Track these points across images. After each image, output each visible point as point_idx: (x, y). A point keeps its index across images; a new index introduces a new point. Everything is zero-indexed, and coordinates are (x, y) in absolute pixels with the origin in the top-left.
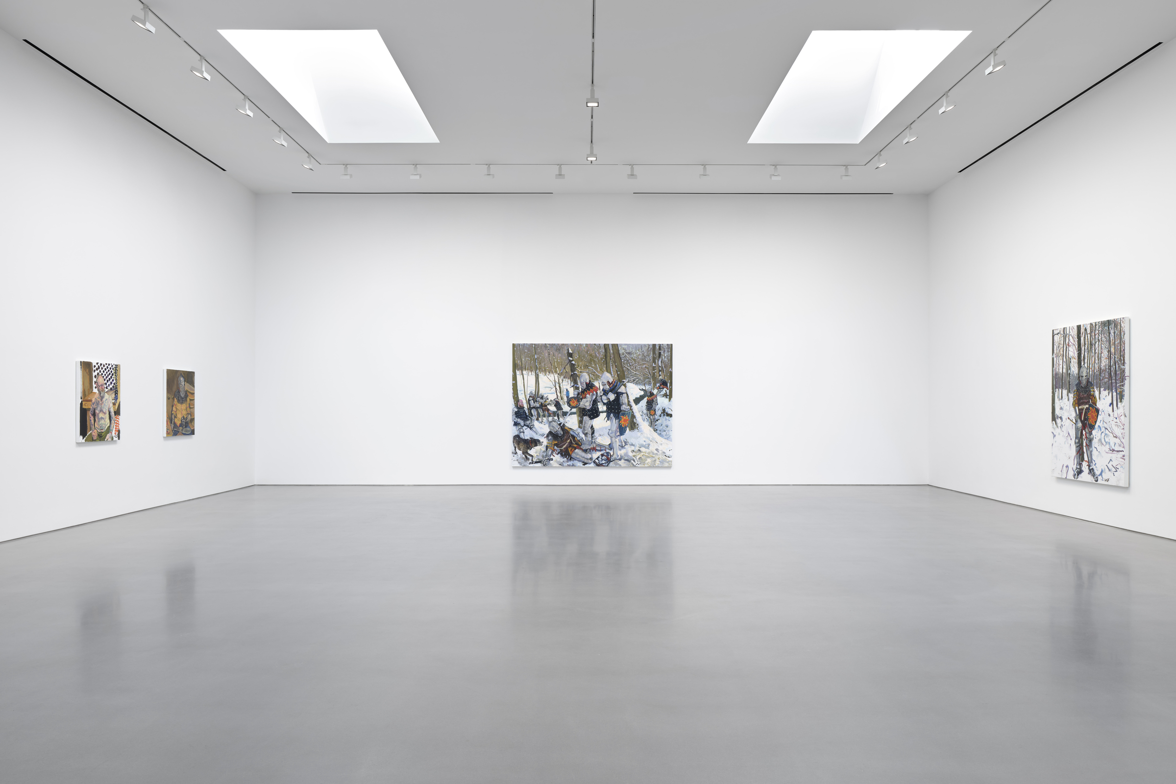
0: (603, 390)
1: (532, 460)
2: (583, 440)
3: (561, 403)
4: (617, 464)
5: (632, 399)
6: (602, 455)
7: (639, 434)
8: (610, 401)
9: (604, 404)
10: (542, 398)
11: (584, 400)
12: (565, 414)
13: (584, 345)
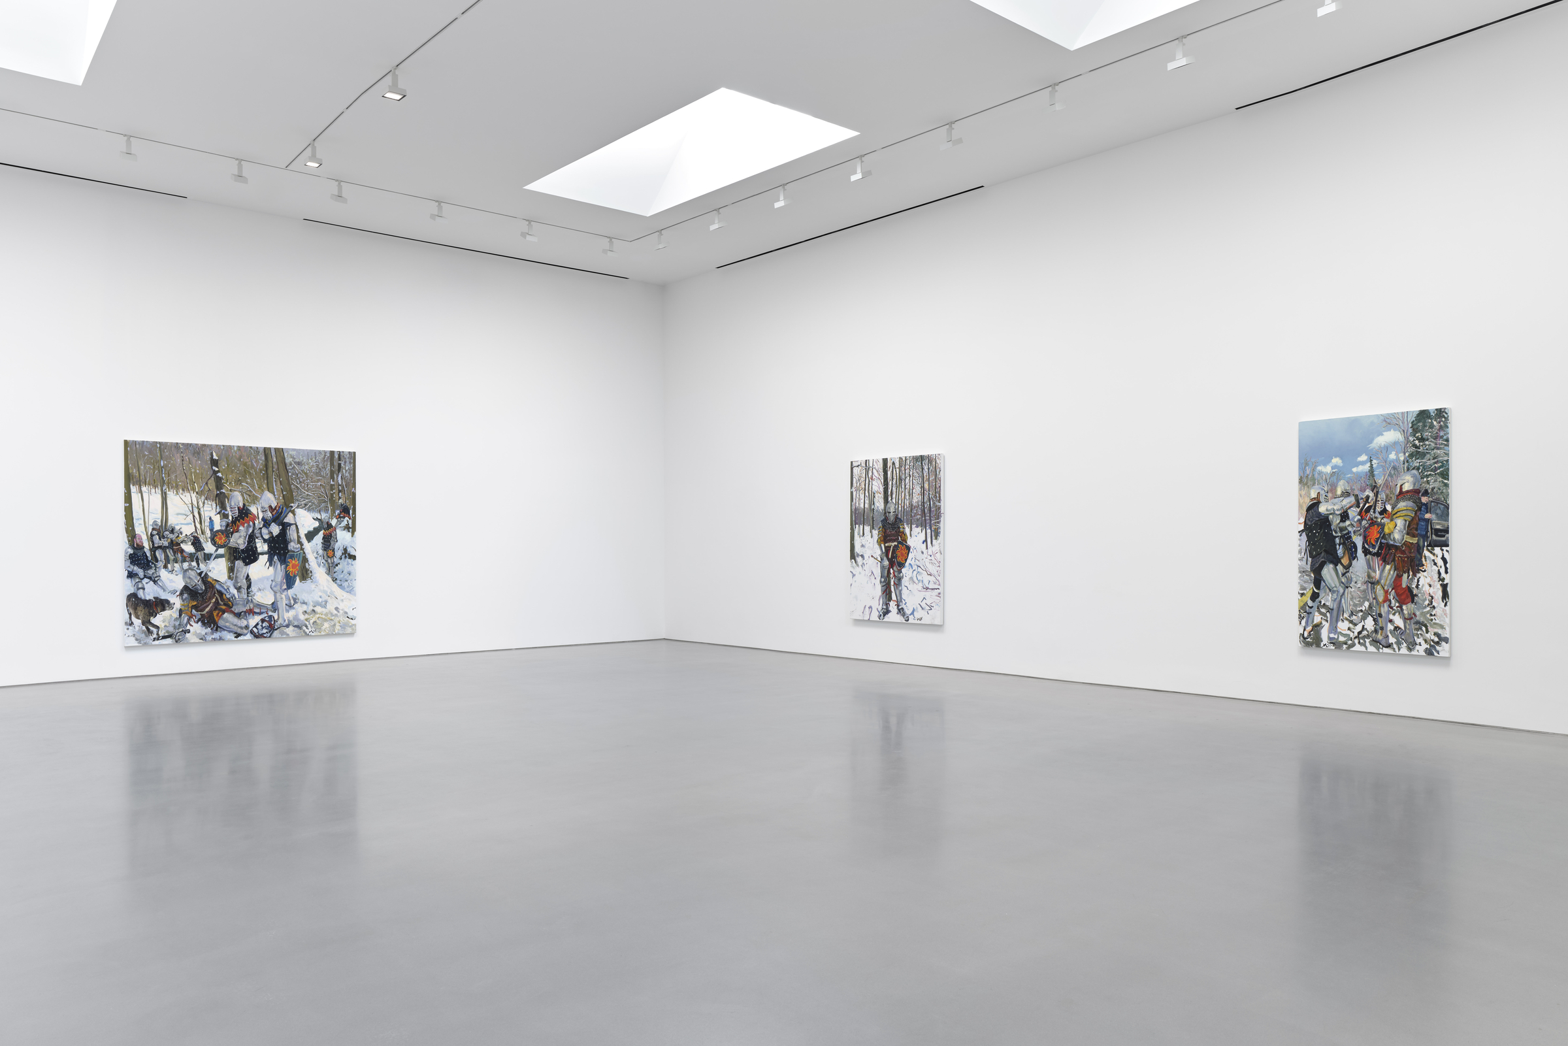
0: (263, 519)
1: (158, 634)
2: (235, 598)
3: (201, 540)
4: (283, 633)
5: (303, 532)
6: (263, 621)
7: (313, 586)
8: (273, 536)
9: (265, 541)
10: (172, 531)
11: (236, 535)
12: (208, 557)
13: (236, 449)
